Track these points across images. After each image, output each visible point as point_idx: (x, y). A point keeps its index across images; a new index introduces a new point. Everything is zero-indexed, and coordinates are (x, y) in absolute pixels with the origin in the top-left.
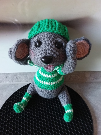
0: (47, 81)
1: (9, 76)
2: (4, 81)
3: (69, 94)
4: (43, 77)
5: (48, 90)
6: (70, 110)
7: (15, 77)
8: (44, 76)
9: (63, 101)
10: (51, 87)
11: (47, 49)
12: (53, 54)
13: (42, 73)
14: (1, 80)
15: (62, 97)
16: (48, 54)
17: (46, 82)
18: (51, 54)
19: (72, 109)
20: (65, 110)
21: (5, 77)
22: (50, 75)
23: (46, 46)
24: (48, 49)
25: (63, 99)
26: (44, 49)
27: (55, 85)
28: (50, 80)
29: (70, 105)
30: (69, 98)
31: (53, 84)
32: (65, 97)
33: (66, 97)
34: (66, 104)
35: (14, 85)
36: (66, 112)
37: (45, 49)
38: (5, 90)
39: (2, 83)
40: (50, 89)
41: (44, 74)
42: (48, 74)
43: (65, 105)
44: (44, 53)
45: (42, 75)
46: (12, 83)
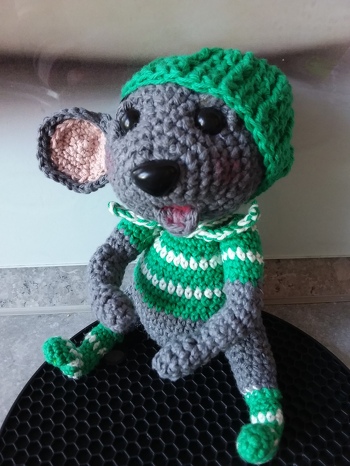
0: (179, 280)
1: (38, 281)
2: (18, 301)
3: (273, 349)
4: (165, 262)
5: (181, 318)
6: (269, 414)
7: (64, 285)
8: (169, 261)
9: (245, 375)
10: (194, 308)
11: (154, 133)
12: (178, 151)
13: (165, 248)
14: (4, 295)
15: (239, 356)
16: (160, 152)
17: (176, 285)
18: (170, 154)
19: (279, 410)
20: (252, 411)
21: (21, 283)
22: (192, 260)
23: (154, 123)
24: (160, 134)
25: (242, 366)
26: (145, 136)
27: (211, 300)
28: (192, 277)
29: (272, 394)
30: (269, 363)
31: (203, 296)
32: (251, 356)
33: (256, 358)
34: (254, 387)
35: (55, 316)
36: (254, 420)
37: (147, 133)
38: (22, 337)
39: (9, 310)
40: (189, 316)
41: (171, 253)
42: (187, 255)
43: (250, 392)
44: (144, 149)
45: (162, 256)
46: (48, 309)
